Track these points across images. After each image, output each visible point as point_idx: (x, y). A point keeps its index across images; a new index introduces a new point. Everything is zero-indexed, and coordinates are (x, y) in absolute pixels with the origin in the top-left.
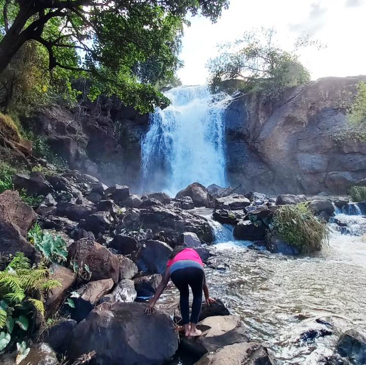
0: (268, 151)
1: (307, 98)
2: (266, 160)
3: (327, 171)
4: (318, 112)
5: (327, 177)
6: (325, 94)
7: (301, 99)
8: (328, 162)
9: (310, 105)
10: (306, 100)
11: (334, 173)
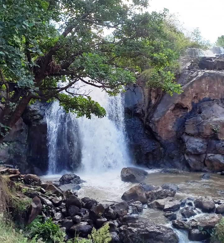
0: (161, 131)
1: (193, 90)
2: (158, 138)
3: (206, 153)
4: (200, 101)
5: (206, 159)
6: (206, 87)
7: (188, 90)
8: (207, 145)
9: (194, 95)
10: (192, 91)
11: (211, 156)
